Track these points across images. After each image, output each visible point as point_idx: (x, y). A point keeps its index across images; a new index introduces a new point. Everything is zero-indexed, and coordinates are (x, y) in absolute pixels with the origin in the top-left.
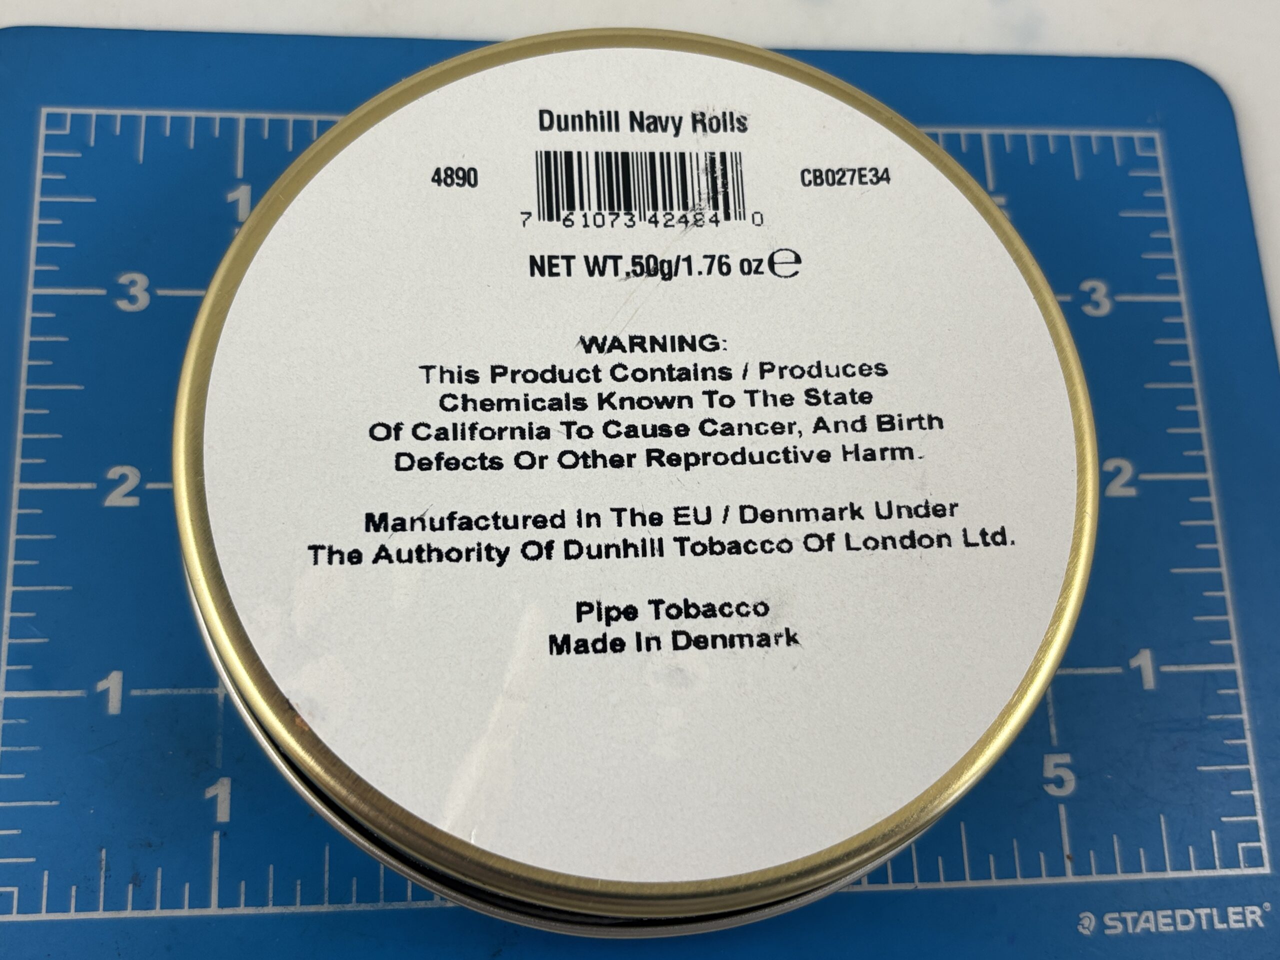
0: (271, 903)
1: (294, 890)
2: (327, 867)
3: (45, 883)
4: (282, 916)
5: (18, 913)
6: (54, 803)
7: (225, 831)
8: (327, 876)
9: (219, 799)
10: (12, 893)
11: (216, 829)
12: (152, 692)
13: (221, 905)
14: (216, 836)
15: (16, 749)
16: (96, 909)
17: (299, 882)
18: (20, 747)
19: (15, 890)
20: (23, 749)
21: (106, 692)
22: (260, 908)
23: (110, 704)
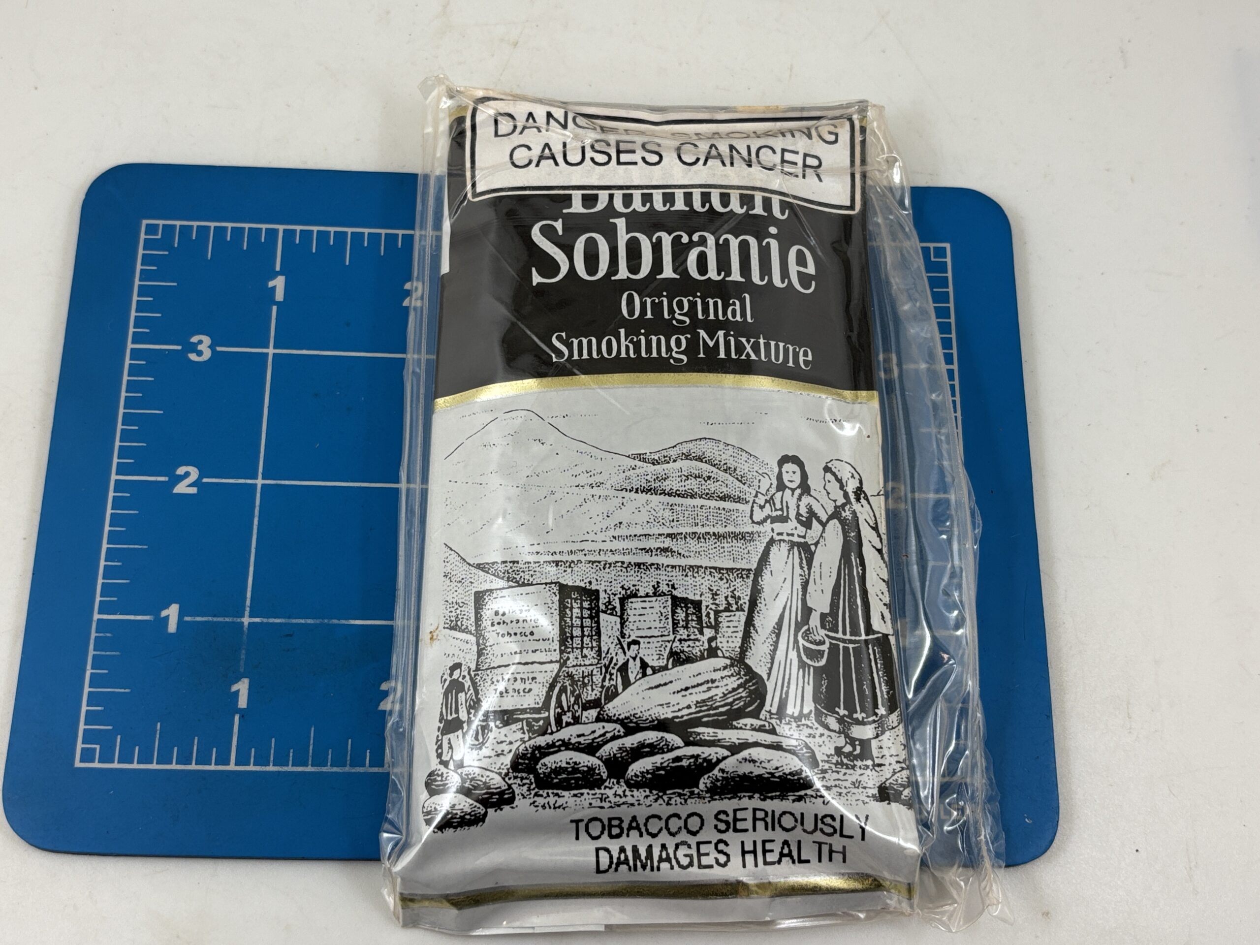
0: (271, 764)
1: (289, 756)
2: (312, 742)
3: (118, 744)
4: (279, 772)
5: (99, 762)
6: (127, 690)
7: (243, 714)
8: (311, 747)
9: (240, 693)
10: (95, 749)
11: (237, 713)
12: (198, 619)
13: (236, 764)
14: (237, 717)
15: (103, 653)
16: (151, 763)
17: (292, 751)
18: (106, 652)
19: (98, 747)
20: (108, 653)
21: (167, 617)
22: (263, 767)
23: (169, 626)
